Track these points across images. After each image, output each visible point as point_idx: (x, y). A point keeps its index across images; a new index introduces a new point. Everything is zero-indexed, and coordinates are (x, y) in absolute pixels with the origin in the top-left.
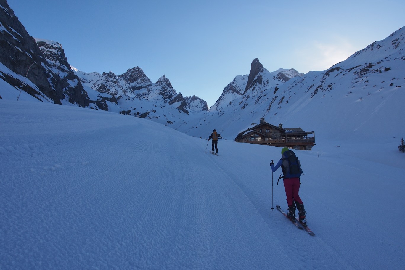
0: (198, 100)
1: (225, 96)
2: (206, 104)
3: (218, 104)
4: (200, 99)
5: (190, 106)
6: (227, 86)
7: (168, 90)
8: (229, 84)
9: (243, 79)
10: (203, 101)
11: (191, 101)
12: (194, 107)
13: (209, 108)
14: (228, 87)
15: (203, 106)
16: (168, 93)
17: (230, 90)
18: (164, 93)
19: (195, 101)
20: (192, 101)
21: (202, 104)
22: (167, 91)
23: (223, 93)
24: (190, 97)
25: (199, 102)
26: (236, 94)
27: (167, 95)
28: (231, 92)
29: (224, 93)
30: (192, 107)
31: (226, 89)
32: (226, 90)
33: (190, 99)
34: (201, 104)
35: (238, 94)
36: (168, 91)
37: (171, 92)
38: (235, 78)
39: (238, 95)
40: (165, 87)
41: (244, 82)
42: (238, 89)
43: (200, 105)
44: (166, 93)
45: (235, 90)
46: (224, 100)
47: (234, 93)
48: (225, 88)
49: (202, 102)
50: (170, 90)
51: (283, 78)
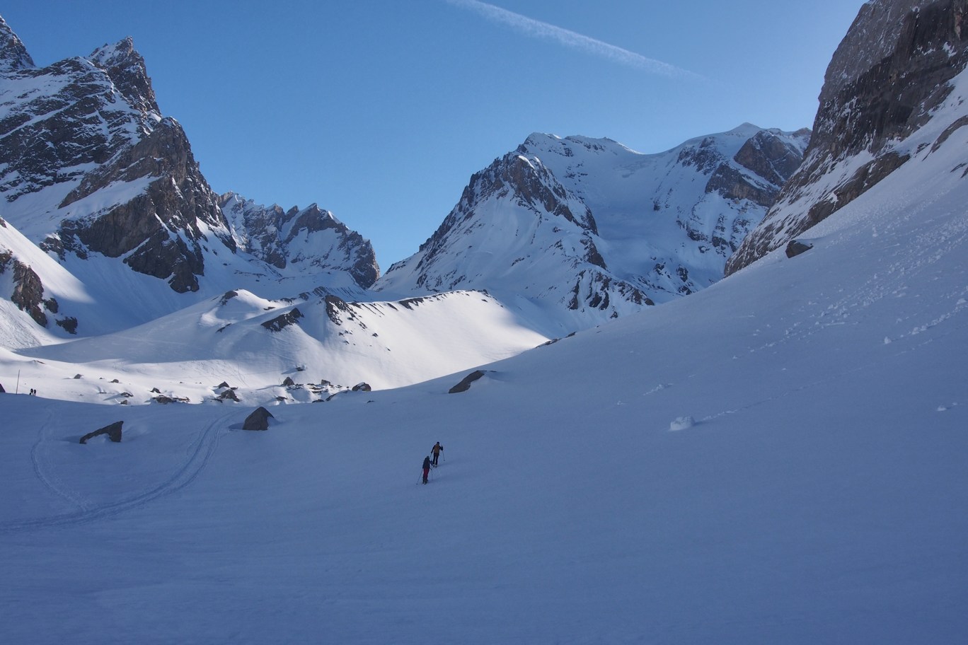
0: (330, 231)
1: (478, 211)
2: (371, 258)
3: (431, 256)
4: (341, 228)
5: (286, 254)
6: (488, 171)
7: (109, 108)
8: (497, 162)
9: (563, 152)
10: (356, 237)
11: (295, 232)
12: (308, 262)
13: (381, 273)
14: (492, 173)
15: (351, 263)
16: (104, 128)
17: (507, 183)
18: (72, 125)
19: (318, 236)
20: (303, 233)
21: (348, 252)
22: (96, 113)
23: (466, 202)
24: (294, 211)
25: (338, 242)
26: (540, 206)
27: (89, 140)
28: (512, 192)
29: (470, 200)
30: (294, 261)
31: (480, 181)
32: (478, 189)
33: (293, 222)
34: (342, 254)
35: (548, 209)
36: (107, 115)
37: (126, 126)
38: (526, 143)
39: (551, 214)
40: (95, 88)
41: (569, 168)
42: (552, 183)
43: (338, 256)
44: (87, 122)
45: (536, 183)
46: (468, 231)
47: (529, 201)
48: (475, 178)
49: (350, 243)
50: (121, 113)
51: (776, 162)
